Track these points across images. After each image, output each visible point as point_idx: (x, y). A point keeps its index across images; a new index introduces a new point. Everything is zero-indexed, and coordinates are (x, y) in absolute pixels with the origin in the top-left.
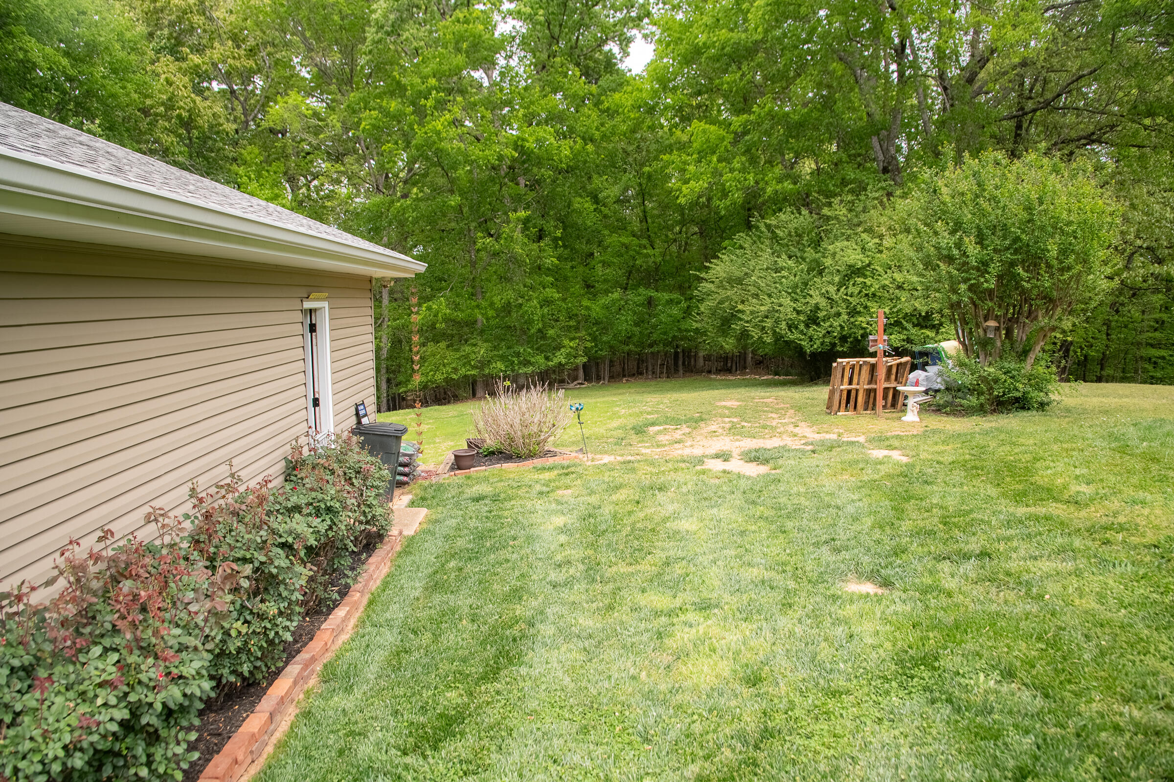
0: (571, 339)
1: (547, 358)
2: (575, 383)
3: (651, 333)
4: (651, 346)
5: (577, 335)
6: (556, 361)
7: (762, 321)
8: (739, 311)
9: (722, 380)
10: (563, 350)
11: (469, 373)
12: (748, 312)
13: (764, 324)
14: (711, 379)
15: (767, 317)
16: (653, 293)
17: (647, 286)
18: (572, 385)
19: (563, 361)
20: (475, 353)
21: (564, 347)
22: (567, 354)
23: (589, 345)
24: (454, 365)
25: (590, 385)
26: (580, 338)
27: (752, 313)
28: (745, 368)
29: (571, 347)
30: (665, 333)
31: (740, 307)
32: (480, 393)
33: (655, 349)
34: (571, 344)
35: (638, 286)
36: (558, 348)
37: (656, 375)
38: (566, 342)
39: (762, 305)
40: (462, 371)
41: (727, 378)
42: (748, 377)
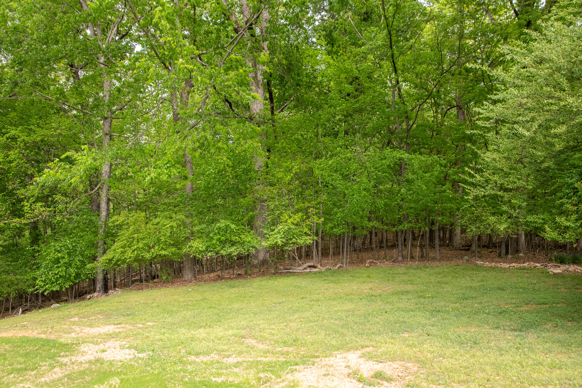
9: (493, 269)
14: (476, 265)
25: (323, 269)
28: (517, 251)
40: (156, 251)
41: (499, 265)
42: (526, 264)
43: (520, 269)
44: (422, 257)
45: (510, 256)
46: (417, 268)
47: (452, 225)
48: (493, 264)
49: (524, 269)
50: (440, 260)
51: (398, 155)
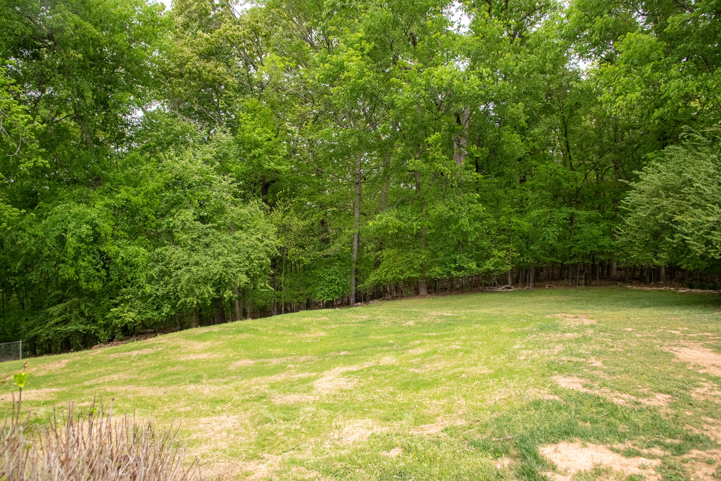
0: (499, 250)
1: (478, 266)
2: (503, 287)
3: (571, 247)
4: (571, 258)
5: (505, 246)
6: (485, 267)
7: (708, 233)
8: (676, 223)
9: (639, 291)
10: (491, 259)
11: (412, 275)
12: (690, 224)
13: (710, 237)
14: (627, 288)
15: (714, 229)
16: (573, 210)
17: (570, 205)
18: (500, 289)
19: (492, 268)
20: (417, 258)
21: (494, 256)
22: (495, 263)
23: (516, 255)
24: (401, 268)
25: (516, 290)
26: (508, 250)
27: (694, 224)
28: (659, 280)
29: (500, 257)
30: (584, 248)
31: (678, 218)
32: (423, 291)
33: (575, 261)
34: (499, 254)
35: (562, 204)
36: (488, 257)
37: (575, 284)
38: (495, 252)
39: (708, 215)
40: (407, 274)
41: (643, 288)
42: (663, 288)
43: (659, 291)
44: (586, 284)
45: (652, 283)
46: (584, 289)
47: (609, 260)
48: (639, 288)
49: (661, 291)
50: (600, 286)
51: (570, 211)
